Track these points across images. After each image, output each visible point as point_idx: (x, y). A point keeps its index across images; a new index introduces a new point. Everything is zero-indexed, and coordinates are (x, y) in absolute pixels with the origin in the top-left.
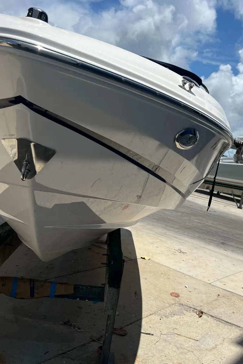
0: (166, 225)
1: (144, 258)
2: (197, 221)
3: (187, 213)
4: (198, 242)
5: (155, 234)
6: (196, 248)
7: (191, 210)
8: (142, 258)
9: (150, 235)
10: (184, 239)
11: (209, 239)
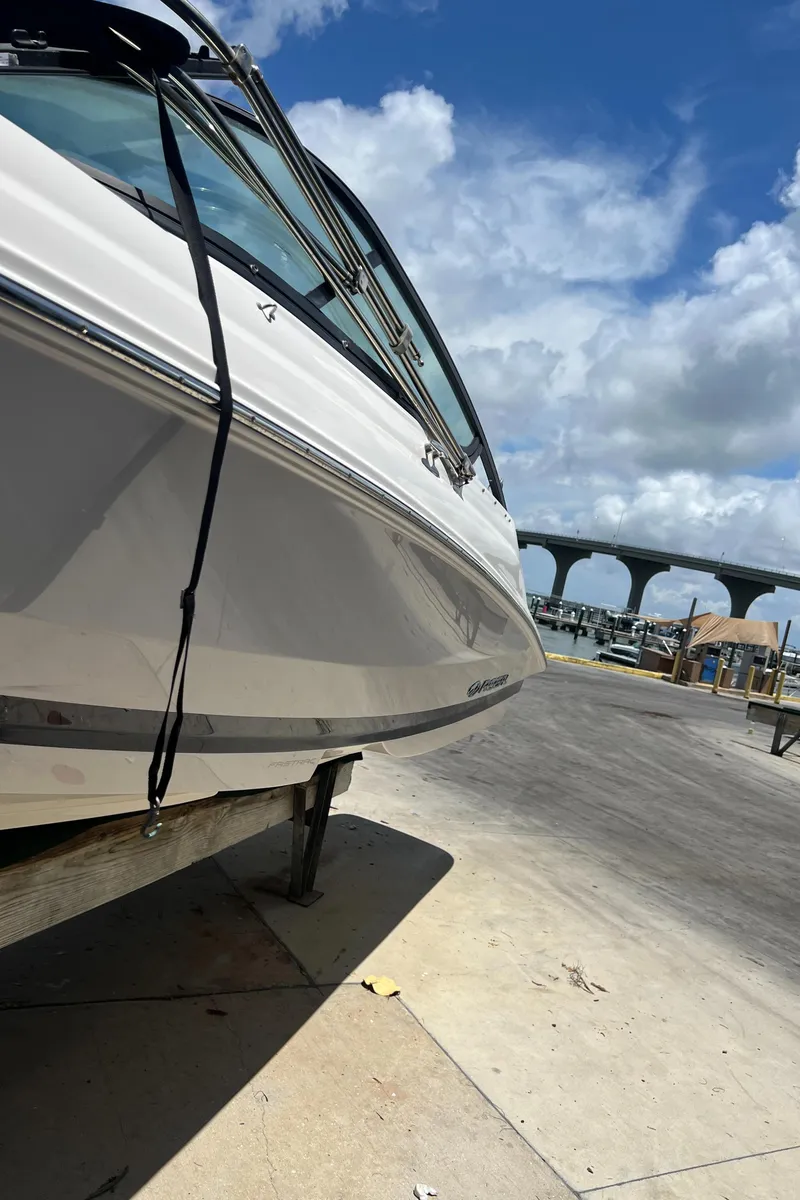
0: (627, 860)
1: (370, 988)
2: (782, 857)
3: (758, 825)
4: (708, 945)
5: (547, 886)
6: (676, 972)
7: (788, 816)
8: (363, 984)
9: (519, 886)
10: (655, 923)
11: (773, 940)
